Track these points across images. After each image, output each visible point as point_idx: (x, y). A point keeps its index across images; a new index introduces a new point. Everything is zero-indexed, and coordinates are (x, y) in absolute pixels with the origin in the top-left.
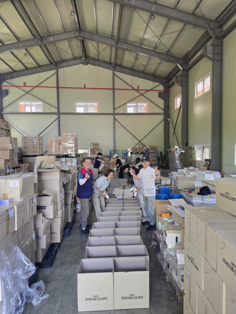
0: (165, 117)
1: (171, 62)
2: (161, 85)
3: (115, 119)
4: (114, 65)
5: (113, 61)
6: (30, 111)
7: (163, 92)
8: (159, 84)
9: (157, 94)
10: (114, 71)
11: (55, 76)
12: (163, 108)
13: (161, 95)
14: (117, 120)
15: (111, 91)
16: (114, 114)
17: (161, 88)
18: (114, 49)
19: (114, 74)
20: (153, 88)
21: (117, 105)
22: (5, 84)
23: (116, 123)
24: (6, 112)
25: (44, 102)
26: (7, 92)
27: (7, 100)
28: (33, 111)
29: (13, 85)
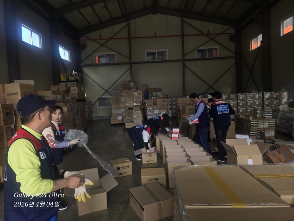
0: (236, 60)
6: (105, 62)
8: (230, 27)
9: (227, 37)
10: (183, 17)
11: (126, 28)
13: (231, 38)
14: (186, 66)
15: (180, 38)
16: (183, 60)
17: (232, 31)
20: (224, 31)
21: (186, 51)
22: (82, 38)
23: (186, 69)
24: (83, 64)
25: (117, 53)
26: (84, 46)
27: (84, 54)
28: (108, 62)
29: (90, 40)
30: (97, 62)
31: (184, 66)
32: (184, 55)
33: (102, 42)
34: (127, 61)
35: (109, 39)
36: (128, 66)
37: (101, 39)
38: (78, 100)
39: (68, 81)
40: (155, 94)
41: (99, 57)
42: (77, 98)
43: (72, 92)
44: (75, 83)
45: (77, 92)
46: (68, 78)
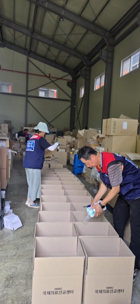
0: (71, 103)
1: (77, 57)
2: (70, 76)
3: (28, 101)
4: (29, 51)
5: (28, 47)
7: (71, 81)
8: (68, 74)
9: (66, 82)
10: (29, 56)
12: (70, 96)
13: (69, 84)
14: (29, 102)
15: (25, 75)
16: (27, 96)
17: (70, 78)
18: (29, 38)
19: (28, 60)
20: (63, 77)
21: (30, 88)
23: (29, 104)
32: (27, 91)
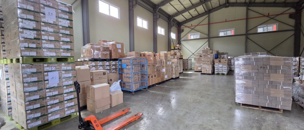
0: (295, 32)
4: (248, 4)
6: (193, 38)
7: (294, 13)
8: (290, 8)
9: (287, 15)
10: (248, 7)
11: (208, 18)
12: (294, 26)
13: (291, 16)
14: (249, 39)
15: (245, 20)
16: (247, 34)
17: (292, 11)
20: (283, 12)
21: (249, 28)
22: (182, 26)
24: (182, 40)
25: (200, 32)
26: (183, 31)
27: (183, 34)
28: (195, 38)
29: (186, 27)
30: (189, 39)
31: (247, 38)
32: (247, 31)
33: (193, 27)
34: (206, 36)
35: (196, 26)
36: (207, 40)
37: (192, 26)
38: (180, 59)
39: (175, 49)
40: (223, 56)
41: (190, 35)
42: (179, 58)
43: (177, 55)
44: (178, 50)
45: (179, 55)
46: (175, 48)
